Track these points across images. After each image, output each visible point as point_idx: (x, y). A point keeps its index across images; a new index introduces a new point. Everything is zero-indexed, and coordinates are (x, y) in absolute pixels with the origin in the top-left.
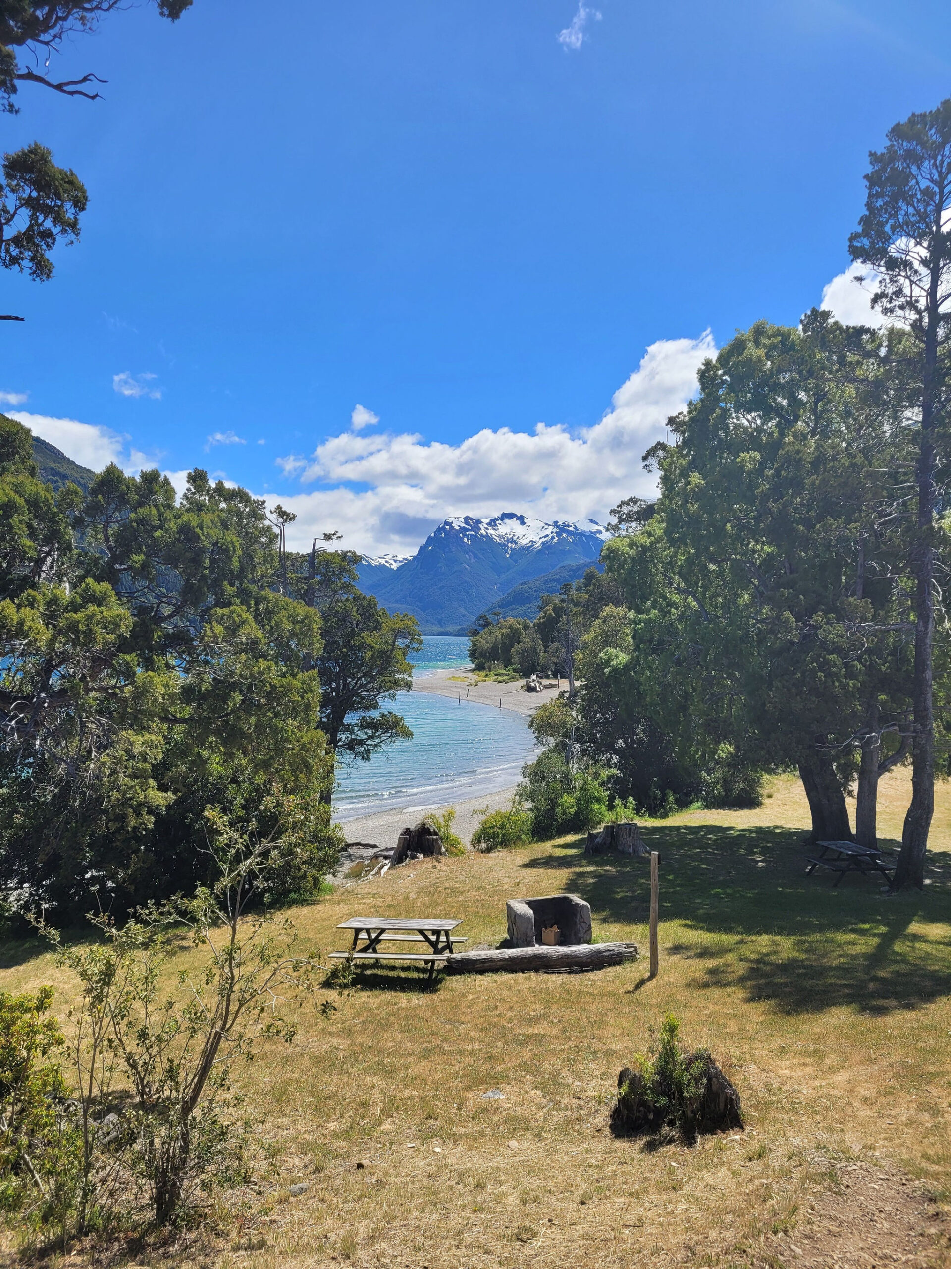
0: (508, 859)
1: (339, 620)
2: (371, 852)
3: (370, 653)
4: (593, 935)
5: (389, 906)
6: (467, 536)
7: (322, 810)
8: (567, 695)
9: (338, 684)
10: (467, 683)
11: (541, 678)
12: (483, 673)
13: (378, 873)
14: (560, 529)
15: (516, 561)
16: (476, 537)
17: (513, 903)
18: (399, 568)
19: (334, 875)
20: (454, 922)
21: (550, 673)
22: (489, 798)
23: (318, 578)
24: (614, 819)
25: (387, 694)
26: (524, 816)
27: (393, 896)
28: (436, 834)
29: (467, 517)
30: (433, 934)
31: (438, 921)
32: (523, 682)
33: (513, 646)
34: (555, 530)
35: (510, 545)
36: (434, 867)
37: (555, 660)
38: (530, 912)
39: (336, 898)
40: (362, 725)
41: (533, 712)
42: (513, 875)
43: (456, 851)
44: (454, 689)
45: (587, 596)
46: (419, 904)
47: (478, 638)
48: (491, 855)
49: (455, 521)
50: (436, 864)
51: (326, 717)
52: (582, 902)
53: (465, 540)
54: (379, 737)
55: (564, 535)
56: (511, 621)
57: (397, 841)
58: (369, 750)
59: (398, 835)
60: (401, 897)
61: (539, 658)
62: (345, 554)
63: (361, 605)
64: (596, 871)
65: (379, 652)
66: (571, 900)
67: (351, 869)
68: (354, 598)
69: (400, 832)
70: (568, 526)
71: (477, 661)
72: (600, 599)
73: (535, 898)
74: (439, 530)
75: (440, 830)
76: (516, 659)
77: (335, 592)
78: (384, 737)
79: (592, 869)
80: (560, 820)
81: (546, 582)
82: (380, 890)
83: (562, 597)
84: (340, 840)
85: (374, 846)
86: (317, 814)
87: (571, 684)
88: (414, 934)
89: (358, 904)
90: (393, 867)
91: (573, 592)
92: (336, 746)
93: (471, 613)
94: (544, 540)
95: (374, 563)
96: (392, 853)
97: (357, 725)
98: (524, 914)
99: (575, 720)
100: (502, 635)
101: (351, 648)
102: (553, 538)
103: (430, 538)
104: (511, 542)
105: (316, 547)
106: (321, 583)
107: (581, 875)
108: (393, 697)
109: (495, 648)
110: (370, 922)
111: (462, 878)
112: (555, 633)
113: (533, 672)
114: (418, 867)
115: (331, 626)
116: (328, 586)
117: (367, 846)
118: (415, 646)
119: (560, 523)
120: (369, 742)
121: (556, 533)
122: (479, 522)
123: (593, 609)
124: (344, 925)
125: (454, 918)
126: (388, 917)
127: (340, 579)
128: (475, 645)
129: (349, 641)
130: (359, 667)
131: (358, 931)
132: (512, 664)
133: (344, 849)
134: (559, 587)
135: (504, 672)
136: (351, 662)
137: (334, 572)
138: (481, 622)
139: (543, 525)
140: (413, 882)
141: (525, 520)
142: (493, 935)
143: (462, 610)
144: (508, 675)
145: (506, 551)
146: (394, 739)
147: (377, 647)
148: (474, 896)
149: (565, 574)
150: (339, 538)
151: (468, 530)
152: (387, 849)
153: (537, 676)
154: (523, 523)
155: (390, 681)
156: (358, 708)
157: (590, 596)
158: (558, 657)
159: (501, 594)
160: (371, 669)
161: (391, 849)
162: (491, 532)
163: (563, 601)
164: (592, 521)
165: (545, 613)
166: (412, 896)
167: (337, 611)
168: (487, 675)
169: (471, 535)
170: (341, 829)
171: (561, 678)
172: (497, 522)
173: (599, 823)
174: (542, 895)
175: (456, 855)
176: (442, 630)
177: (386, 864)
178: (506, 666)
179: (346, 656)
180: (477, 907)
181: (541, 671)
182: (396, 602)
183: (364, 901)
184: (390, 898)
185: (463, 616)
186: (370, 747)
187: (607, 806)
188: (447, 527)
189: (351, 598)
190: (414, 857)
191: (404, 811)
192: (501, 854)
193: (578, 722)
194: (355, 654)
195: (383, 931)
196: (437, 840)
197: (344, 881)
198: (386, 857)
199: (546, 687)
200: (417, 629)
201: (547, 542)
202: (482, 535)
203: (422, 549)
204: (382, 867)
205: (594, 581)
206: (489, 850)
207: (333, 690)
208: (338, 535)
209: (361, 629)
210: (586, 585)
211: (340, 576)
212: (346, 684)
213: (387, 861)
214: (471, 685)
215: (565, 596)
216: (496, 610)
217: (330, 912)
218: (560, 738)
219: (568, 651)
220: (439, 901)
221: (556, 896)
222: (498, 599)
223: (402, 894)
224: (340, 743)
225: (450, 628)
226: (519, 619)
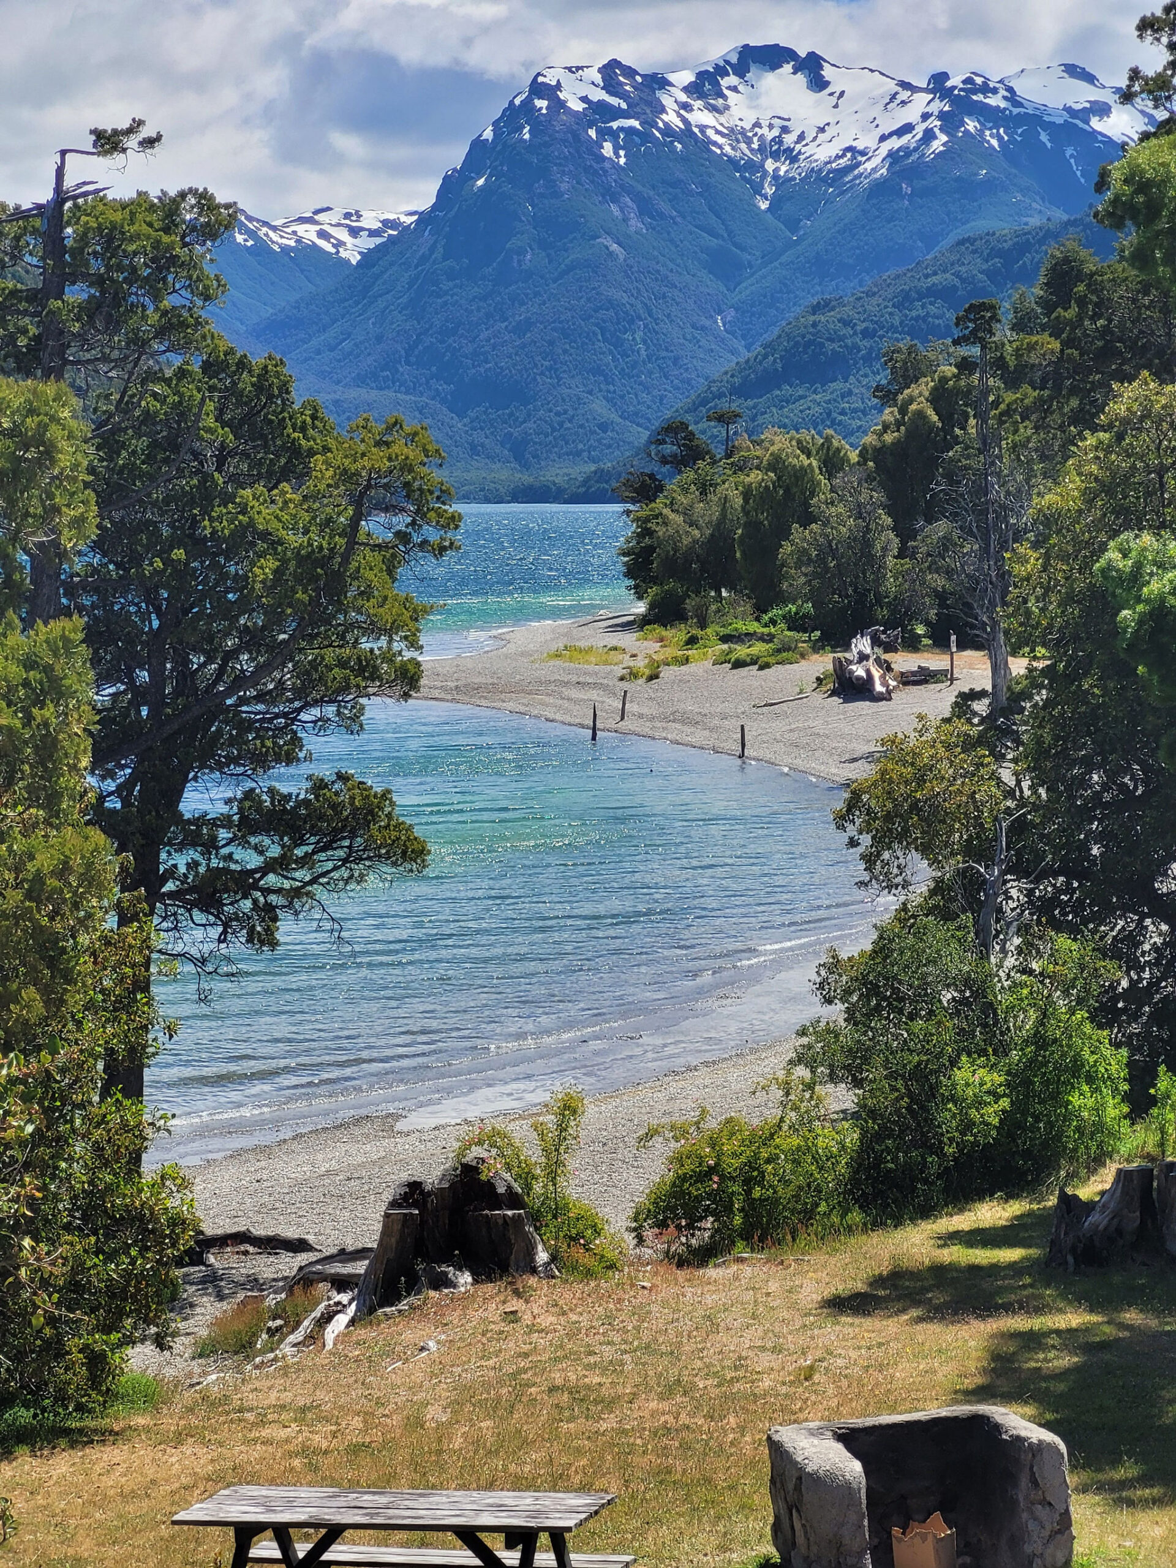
0: (773, 1286)
1: (154, 445)
2: (289, 1264)
3: (270, 564)
4: (1078, 1548)
5: (355, 1450)
6: (613, 134)
7: (114, 1119)
8: (981, 707)
9: (157, 675)
10: (620, 671)
11: (889, 648)
12: (677, 634)
13: (314, 1338)
14: (955, 101)
15: (793, 225)
16: (645, 136)
17: (793, 1438)
18: (369, 258)
19: (160, 1343)
20: (583, 1502)
21: (920, 630)
22: (703, 1076)
23: (77, 294)
24: (1150, 1148)
25: (330, 710)
26: (826, 1140)
27: (367, 1415)
28: (514, 1200)
29: (614, 64)
30: (510, 1546)
31: (526, 1500)
32: (823, 663)
33: (785, 534)
34: (938, 106)
35: (770, 165)
36: (512, 1317)
37: (938, 581)
38: (854, 1468)
39: (170, 1423)
40: (243, 819)
41: (863, 772)
42: (791, 1342)
43: (586, 1260)
44: (574, 693)
45: (1056, 345)
46: (458, 1443)
47: (659, 504)
48: (712, 1272)
49: (567, 79)
50: (515, 1304)
51: (118, 791)
52: (1037, 1434)
53: (608, 149)
54: (306, 861)
55: (971, 125)
56: (780, 442)
57: (378, 1227)
58: (270, 908)
59: (382, 1208)
60: (396, 1420)
61: (879, 579)
62: (170, 207)
63: (233, 390)
64: (1086, 1330)
65: (301, 559)
66: (997, 1428)
67: (218, 1323)
68: (206, 367)
69: (388, 1196)
70: (986, 89)
71: (653, 591)
72: (1106, 354)
73: (870, 1421)
74: (513, 117)
75: (528, 1187)
76: (797, 580)
77: (139, 344)
78: (325, 862)
79: (1073, 1319)
80: (950, 1150)
81: (904, 301)
82: (320, 1394)
83: (964, 351)
84: (177, 1222)
85: (299, 1246)
86: (98, 1134)
87: (998, 668)
88: (444, 1546)
89: (247, 1442)
90: (365, 1315)
91: (1004, 334)
92: (154, 896)
93: (633, 417)
94: (895, 143)
95: (278, 240)
96: (360, 1267)
97: (225, 821)
98: (830, 1474)
99: (1010, 794)
100: (747, 495)
101: (196, 545)
102: (929, 136)
103: (478, 145)
104: (775, 156)
105: (69, 182)
106: (89, 311)
107: (1032, 1340)
108: (353, 723)
109: (719, 538)
110: (290, 1504)
111: (608, 1352)
112: (940, 486)
113: (858, 627)
114: (454, 1317)
115: (130, 467)
116: (113, 324)
117: (273, 1244)
118: (430, 533)
119: (956, 81)
120: (271, 879)
121: (942, 116)
122: (657, 82)
123: (1073, 391)
124: (197, 1512)
125: (584, 1488)
126: (353, 1485)
127: (157, 297)
128: (645, 532)
129: (195, 523)
130: (228, 613)
131: (246, 1533)
132: (781, 599)
133: (195, 1256)
134: (951, 316)
135: (754, 627)
136: (203, 595)
137: (134, 269)
138: (669, 449)
139: (891, 86)
140: (437, 1370)
141: (827, 72)
142: (723, 1549)
143: (599, 407)
144: (768, 639)
145: (758, 190)
146: (358, 868)
147: (294, 540)
148: (653, 1414)
149: (975, 267)
150: (150, 143)
151: (618, 114)
152: (344, 1256)
153: (876, 642)
154: (818, 83)
155: (342, 664)
156: (232, 760)
157: (1065, 344)
158: (949, 573)
159: (739, 345)
160: (275, 619)
161: (359, 1254)
162: (700, 117)
163: (965, 366)
164: (1073, 71)
165: (903, 411)
166: (435, 1414)
167: (148, 417)
168: (692, 641)
169: (631, 131)
170: (185, 1184)
171: (961, 647)
172: (725, 82)
173: (1098, 1161)
174: (893, 1410)
175: (589, 1274)
176: (527, 479)
177: (341, 1308)
178: (761, 609)
179: (182, 573)
180: (665, 1452)
181: (889, 625)
182: (361, 380)
183: (266, 1432)
184: (357, 1422)
185: (604, 427)
186: (273, 898)
187: (1127, 1098)
188: (541, 104)
189: (196, 367)
190: (441, 1282)
191: (400, 1126)
192: (747, 1271)
193: (1022, 803)
194: (215, 565)
195: (334, 1533)
196: (517, 1219)
197: (196, 1366)
198: (341, 1283)
199: (906, 680)
200: (437, 475)
201: (907, 151)
202: (668, 131)
203: (452, 186)
204: (327, 1318)
205: (1081, 288)
206: (703, 1256)
207: (140, 695)
208: (146, 132)
209: (233, 478)
210: (1048, 307)
211: (156, 287)
212: (186, 676)
213: (344, 1298)
214: (633, 675)
215: (976, 351)
216: (724, 405)
217: (150, 1472)
218: (957, 862)
219: (985, 550)
220: (531, 1431)
221: (944, 1412)
222: (729, 363)
223: (398, 1409)
224: (170, 886)
225: (557, 473)
226: (805, 435)
